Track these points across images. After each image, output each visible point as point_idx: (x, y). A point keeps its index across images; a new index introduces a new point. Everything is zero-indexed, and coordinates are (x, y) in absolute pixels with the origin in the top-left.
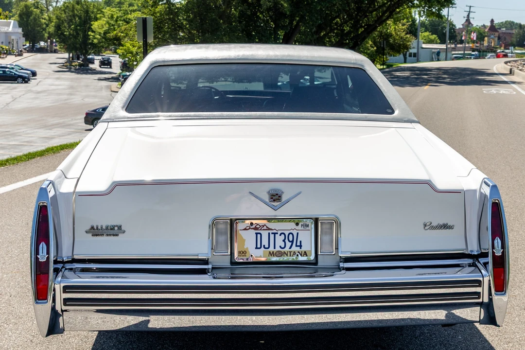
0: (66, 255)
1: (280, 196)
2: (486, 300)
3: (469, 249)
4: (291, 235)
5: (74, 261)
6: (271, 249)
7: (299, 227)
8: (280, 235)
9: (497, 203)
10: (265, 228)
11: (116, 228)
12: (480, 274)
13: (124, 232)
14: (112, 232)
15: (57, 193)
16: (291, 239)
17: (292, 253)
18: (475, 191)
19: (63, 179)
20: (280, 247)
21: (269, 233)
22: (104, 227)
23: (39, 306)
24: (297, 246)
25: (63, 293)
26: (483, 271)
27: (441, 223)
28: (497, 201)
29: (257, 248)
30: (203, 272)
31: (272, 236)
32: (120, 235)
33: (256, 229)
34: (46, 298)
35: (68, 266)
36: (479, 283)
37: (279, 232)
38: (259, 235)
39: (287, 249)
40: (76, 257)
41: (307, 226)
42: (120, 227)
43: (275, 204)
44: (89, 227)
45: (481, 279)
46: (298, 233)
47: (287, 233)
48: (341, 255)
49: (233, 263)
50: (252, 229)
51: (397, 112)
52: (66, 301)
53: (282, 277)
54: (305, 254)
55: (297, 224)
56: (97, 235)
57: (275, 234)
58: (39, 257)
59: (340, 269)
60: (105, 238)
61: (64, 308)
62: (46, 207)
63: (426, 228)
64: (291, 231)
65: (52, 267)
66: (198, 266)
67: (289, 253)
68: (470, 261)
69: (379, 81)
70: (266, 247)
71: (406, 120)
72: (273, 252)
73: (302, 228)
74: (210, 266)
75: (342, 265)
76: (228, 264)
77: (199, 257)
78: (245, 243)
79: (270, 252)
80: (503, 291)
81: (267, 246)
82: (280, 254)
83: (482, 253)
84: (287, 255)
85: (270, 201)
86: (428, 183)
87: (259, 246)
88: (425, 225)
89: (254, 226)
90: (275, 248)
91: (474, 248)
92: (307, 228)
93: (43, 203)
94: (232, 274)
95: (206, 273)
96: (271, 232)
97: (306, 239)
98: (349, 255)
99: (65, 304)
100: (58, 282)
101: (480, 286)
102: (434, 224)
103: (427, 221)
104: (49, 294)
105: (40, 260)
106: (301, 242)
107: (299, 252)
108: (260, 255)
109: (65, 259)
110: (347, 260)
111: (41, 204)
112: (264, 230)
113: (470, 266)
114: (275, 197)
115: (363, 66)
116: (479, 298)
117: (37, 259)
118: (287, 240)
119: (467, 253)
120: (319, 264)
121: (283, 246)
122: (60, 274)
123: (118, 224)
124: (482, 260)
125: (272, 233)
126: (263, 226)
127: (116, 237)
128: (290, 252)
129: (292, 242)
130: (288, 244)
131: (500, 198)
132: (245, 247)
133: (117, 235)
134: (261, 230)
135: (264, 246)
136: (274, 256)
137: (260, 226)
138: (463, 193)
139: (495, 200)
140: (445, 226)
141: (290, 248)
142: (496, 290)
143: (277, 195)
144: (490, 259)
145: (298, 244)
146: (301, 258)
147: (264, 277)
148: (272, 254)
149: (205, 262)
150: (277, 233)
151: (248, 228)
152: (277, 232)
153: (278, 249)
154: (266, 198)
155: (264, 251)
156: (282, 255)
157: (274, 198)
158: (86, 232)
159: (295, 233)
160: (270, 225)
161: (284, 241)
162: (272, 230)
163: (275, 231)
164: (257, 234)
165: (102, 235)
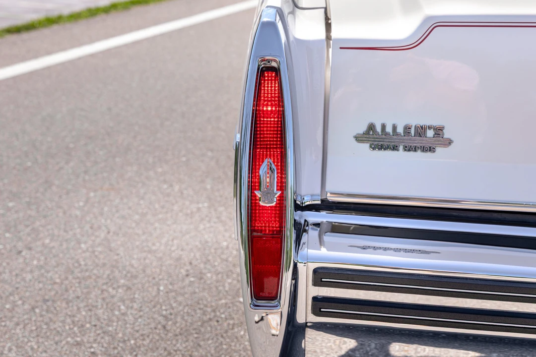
11: (430, 133)
13: (450, 142)
14: (418, 141)
15: (291, 39)
22: (400, 130)
23: (258, 314)
25: (313, 285)
32: (439, 150)
35: (312, 217)
40: (331, 198)
42: (439, 131)
44: (362, 129)
52: (319, 304)
56: (381, 147)
58: (259, 194)
60: (401, 155)
93: (268, 61)
99: (314, 311)
100: (302, 257)
105: (261, 203)
109: (306, 201)
111: (266, 64)
117: (254, 199)
122: (304, 237)
123: (436, 123)
127: (429, 154)
133: (431, 150)
158: (359, 139)
165: (395, 148)
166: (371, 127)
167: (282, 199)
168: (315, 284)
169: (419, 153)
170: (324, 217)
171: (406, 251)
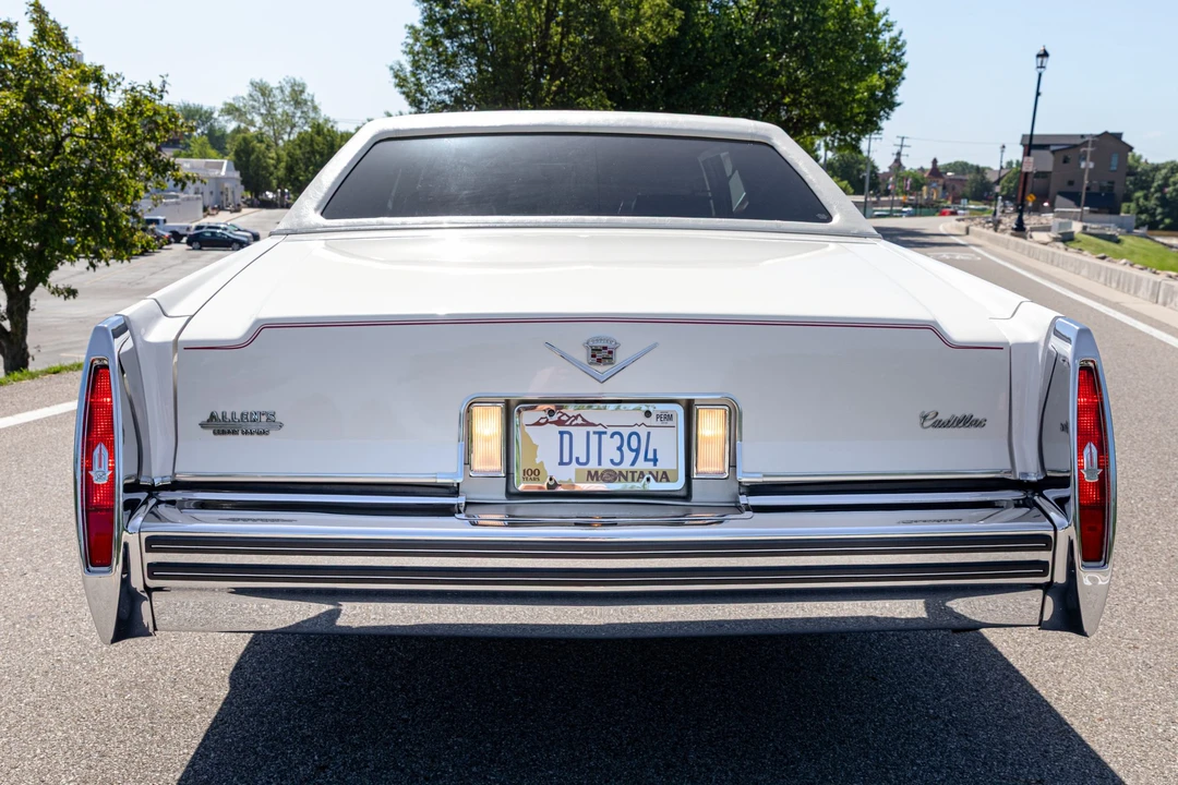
0: (158, 473)
1: (610, 352)
2: (1060, 577)
3: (1019, 469)
4: (634, 438)
5: (176, 485)
6: (593, 465)
7: (652, 420)
8: (612, 436)
9: (1090, 368)
10: (579, 421)
11: (264, 418)
12: (1048, 522)
13: (281, 426)
14: (253, 427)
15: (140, 345)
16: (634, 445)
17: (636, 475)
18: (1034, 345)
19: (158, 317)
20: (612, 461)
21: (588, 433)
22: (238, 416)
23: (93, 579)
24: (646, 459)
25: (147, 551)
26: (1053, 515)
27: (959, 415)
28: (1091, 364)
29: (561, 463)
30: (447, 511)
31: (594, 439)
32: (272, 433)
33: (559, 423)
34: (108, 563)
35: (165, 496)
36: (1047, 543)
37: (610, 431)
38: (566, 437)
39: (626, 466)
40: (181, 478)
41: (670, 417)
42: (271, 417)
43: (601, 368)
44: (206, 417)
45: (1051, 533)
46: (649, 433)
47: (626, 432)
48: (744, 480)
49: (511, 494)
50: (551, 423)
51: (836, 219)
52: (154, 570)
53: (615, 524)
54: (665, 476)
55: (648, 414)
56: (224, 433)
57: (600, 434)
58: (92, 473)
59: (738, 508)
60: (240, 439)
61: (152, 583)
62: (107, 367)
63: (927, 423)
64: (636, 429)
65: (121, 497)
66: (437, 499)
67: (630, 475)
68: (1019, 495)
69: (800, 164)
70: (581, 461)
71: (855, 232)
72: (596, 472)
73: (659, 423)
74: (461, 500)
75: (743, 500)
76: (501, 496)
77: (439, 481)
78: (538, 453)
79: (589, 472)
80: (1100, 560)
81: (583, 460)
82: (612, 476)
83: (1047, 478)
84: (626, 479)
85: (590, 364)
86: (932, 328)
87: (566, 459)
88: (925, 418)
89: (555, 418)
90: (600, 464)
91: (1030, 470)
92: (670, 423)
93: (100, 360)
94: (510, 516)
95: (452, 514)
96: (591, 429)
97: (667, 446)
98: (760, 480)
99: (152, 576)
100: (133, 528)
101: (1047, 548)
102: (943, 416)
103: (928, 409)
104: (114, 553)
105: (95, 482)
106: (655, 451)
107: (651, 473)
108: (567, 477)
109: (157, 482)
110: (755, 489)
111: (97, 362)
112: (577, 425)
113: (1017, 505)
114: (601, 354)
115: (769, 139)
116: (1044, 574)
117: (88, 479)
118: (625, 448)
119: (1012, 478)
120: (694, 498)
121: (617, 460)
122: (142, 512)
123: (268, 410)
124: (1052, 494)
125: (595, 433)
126: (576, 418)
127: (264, 437)
128: (633, 473)
129: (637, 451)
130: (629, 456)
131: (1098, 355)
132: (538, 461)
133: (264, 433)
134: (570, 425)
135: (577, 459)
136: (597, 480)
137: (570, 418)
138: (1006, 350)
139: (1087, 361)
140: (966, 421)
141: (633, 464)
142: (1085, 559)
143: (605, 348)
144: (1072, 492)
145: (650, 456)
146: (654, 486)
147: (577, 524)
148: (593, 476)
149: (454, 490)
150: (605, 433)
151: (543, 421)
152: (605, 430)
153: (607, 465)
154: (582, 355)
155: (577, 471)
156: (615, 479)
157: (599, 355)
158: (203, 425)
159: (643, 432)
160: (590, 414)
161: (620, 449)
162: (593, 425)
163: (600, 429)
164: (561, 433)
165: (235, 433)
166: (212, 416)
167: (112, 477)
168: (149, 550)
169: (256, 437)
170: (178, 495)
171: (262, 520)
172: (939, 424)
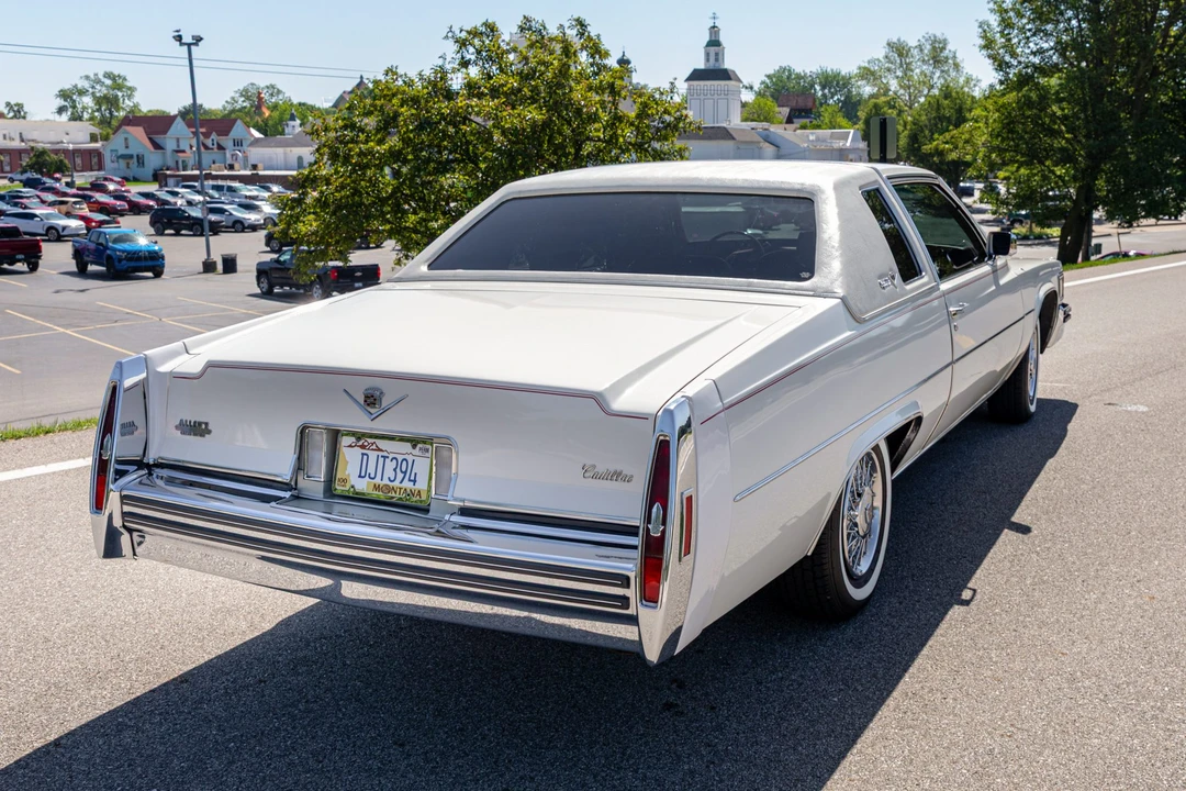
1: (379, 399)
2: (634, 612)
6: (377, 481)
7: (416, 452)
8: (392, 460)
10: (374, 447)
13: (211, 432)
14: (199, 430)
15: (150, 371)
16: (404, 470)
17: (402, 491)
20: (389, 478)
21: (378, 456)
22: (192, 423)
24: (410, 480)
27: (612, 469)
29: (360, 476)
31: (381, 460)
33: (363, 447)
34: (103, 509)
37: (391, 456)
38: (365, 457)
39: (396, 484)
41: (427, 450)
42: (207, 425)
43: (372, 410)
46: (413, 461)
47: (400, 458)
50: (357, 447)
52: (131, 517)
54: (420, 495)
55: (414, 447)
57: (385, 457)
58: (102, 452)
60: (192, 438)
63: (586, 475)
64: (406, 457)
65: (111, 467)
67: (398, 490)
72: (379, 485)
73: (420, 454)
74: (287, 495)
75: (448, 518)
76: (321, 495)
78: (348, 467)
79: (375, 485)
81: (372, 476)
82: (387, 489)
84: (396, 493)
86: (595, 398)
87: (363, 474)
88: (586, 469)
89: (361, 443)
90: (381, 479)
92: (427, 455)
96: (381, 453)
97: (424, 470)
99: (129, 520)
100: (118, 488)
101: (626, 586)
102: (601, 469)
103: (589, 463)
105: (103, 457)
106: (416, 475)
107: (412, 491)
108: (362, 486)
110: (465, 512)
112: (372, 450)
117: (101, 455)
118: (398, 470)
121: (392, 478)
122: (126, 478)
123: (205, 420)
125: (382, 457)
126: (372, 444)
127: (203, 438)
128: (401, 489)
129: (405, 473)
130: (400, 476)
132: (347, 473)
133: (203, 435)
134: (369, 449)
135: (370, 474)
136: (379, 491)
137: (369, 445)
138: (652, 419)
140: (617, 476)
141: (401, 482)
142: (643, 599)
143: (372, 396)
148: (377, 487)
150: (388, 457)
151: (354, 445)
152: (388, 455)
153: (386, 481)
157: (369, 401)
158: (176, 427)
159: (410, 458)
160: (381, 444)
161: (395, 470)
162: (382, 450)
163: (385, 454)
164: (363, 454)
165: (190, 434)
166: (181, 422)
168: (124, 503)
172: (596, 477)
